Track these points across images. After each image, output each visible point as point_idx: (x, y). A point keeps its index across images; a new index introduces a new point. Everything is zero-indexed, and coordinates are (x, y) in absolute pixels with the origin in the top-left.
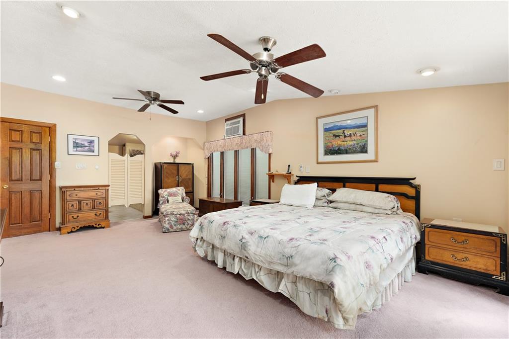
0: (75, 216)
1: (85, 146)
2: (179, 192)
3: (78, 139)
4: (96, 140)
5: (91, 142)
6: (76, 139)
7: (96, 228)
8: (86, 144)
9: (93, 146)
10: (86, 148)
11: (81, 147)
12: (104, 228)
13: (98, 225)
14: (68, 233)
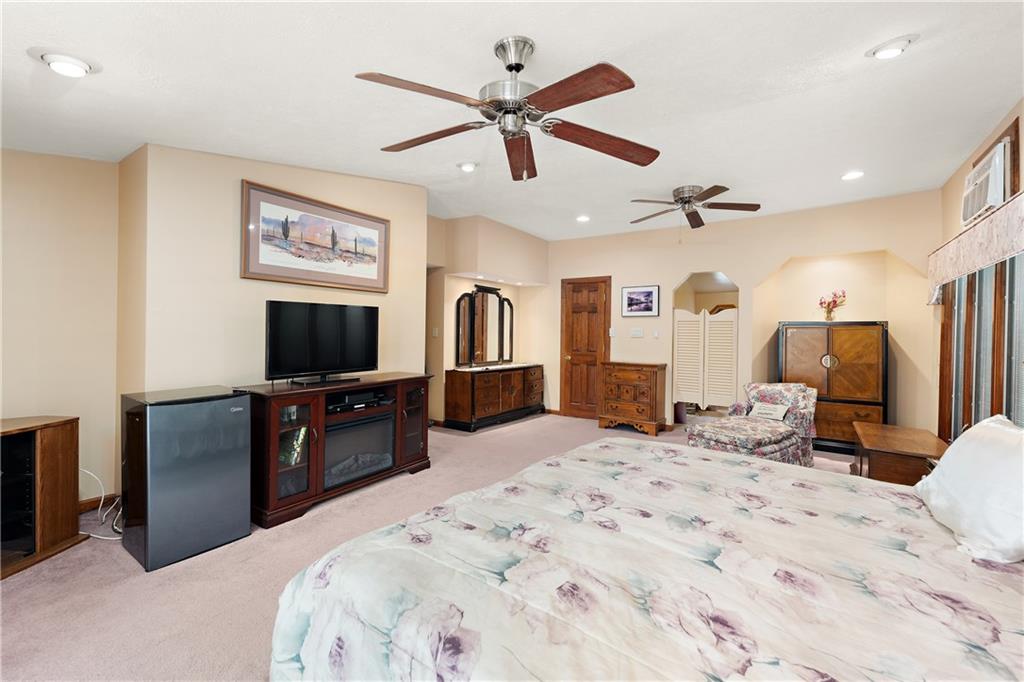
0: (614, 406)
1: (642, 303)
2: (786, 393)
3: (634, 293)
4: (655, 291)
5: (649, 294)
6: (630, 293)
7: (637, 431)
8: (643, 299)
9: (651, 302)
10: (643, 305)
11: (637, 304)
12: (647, 433)
13: (640, 427)
14: (606, 428)
